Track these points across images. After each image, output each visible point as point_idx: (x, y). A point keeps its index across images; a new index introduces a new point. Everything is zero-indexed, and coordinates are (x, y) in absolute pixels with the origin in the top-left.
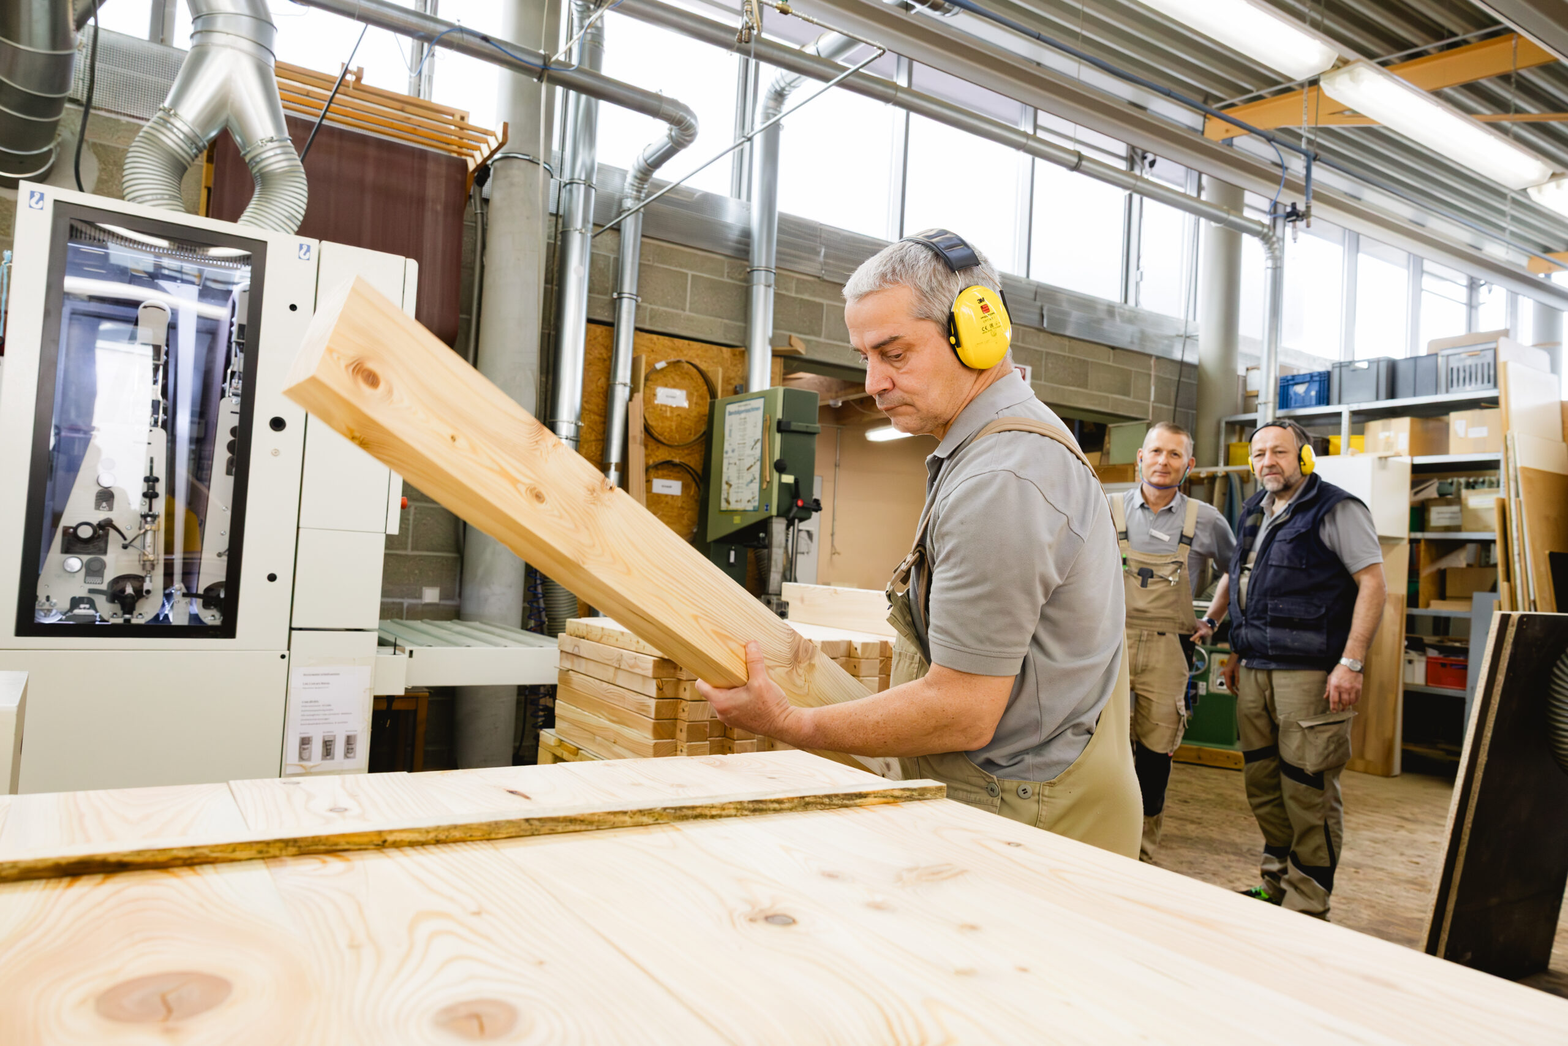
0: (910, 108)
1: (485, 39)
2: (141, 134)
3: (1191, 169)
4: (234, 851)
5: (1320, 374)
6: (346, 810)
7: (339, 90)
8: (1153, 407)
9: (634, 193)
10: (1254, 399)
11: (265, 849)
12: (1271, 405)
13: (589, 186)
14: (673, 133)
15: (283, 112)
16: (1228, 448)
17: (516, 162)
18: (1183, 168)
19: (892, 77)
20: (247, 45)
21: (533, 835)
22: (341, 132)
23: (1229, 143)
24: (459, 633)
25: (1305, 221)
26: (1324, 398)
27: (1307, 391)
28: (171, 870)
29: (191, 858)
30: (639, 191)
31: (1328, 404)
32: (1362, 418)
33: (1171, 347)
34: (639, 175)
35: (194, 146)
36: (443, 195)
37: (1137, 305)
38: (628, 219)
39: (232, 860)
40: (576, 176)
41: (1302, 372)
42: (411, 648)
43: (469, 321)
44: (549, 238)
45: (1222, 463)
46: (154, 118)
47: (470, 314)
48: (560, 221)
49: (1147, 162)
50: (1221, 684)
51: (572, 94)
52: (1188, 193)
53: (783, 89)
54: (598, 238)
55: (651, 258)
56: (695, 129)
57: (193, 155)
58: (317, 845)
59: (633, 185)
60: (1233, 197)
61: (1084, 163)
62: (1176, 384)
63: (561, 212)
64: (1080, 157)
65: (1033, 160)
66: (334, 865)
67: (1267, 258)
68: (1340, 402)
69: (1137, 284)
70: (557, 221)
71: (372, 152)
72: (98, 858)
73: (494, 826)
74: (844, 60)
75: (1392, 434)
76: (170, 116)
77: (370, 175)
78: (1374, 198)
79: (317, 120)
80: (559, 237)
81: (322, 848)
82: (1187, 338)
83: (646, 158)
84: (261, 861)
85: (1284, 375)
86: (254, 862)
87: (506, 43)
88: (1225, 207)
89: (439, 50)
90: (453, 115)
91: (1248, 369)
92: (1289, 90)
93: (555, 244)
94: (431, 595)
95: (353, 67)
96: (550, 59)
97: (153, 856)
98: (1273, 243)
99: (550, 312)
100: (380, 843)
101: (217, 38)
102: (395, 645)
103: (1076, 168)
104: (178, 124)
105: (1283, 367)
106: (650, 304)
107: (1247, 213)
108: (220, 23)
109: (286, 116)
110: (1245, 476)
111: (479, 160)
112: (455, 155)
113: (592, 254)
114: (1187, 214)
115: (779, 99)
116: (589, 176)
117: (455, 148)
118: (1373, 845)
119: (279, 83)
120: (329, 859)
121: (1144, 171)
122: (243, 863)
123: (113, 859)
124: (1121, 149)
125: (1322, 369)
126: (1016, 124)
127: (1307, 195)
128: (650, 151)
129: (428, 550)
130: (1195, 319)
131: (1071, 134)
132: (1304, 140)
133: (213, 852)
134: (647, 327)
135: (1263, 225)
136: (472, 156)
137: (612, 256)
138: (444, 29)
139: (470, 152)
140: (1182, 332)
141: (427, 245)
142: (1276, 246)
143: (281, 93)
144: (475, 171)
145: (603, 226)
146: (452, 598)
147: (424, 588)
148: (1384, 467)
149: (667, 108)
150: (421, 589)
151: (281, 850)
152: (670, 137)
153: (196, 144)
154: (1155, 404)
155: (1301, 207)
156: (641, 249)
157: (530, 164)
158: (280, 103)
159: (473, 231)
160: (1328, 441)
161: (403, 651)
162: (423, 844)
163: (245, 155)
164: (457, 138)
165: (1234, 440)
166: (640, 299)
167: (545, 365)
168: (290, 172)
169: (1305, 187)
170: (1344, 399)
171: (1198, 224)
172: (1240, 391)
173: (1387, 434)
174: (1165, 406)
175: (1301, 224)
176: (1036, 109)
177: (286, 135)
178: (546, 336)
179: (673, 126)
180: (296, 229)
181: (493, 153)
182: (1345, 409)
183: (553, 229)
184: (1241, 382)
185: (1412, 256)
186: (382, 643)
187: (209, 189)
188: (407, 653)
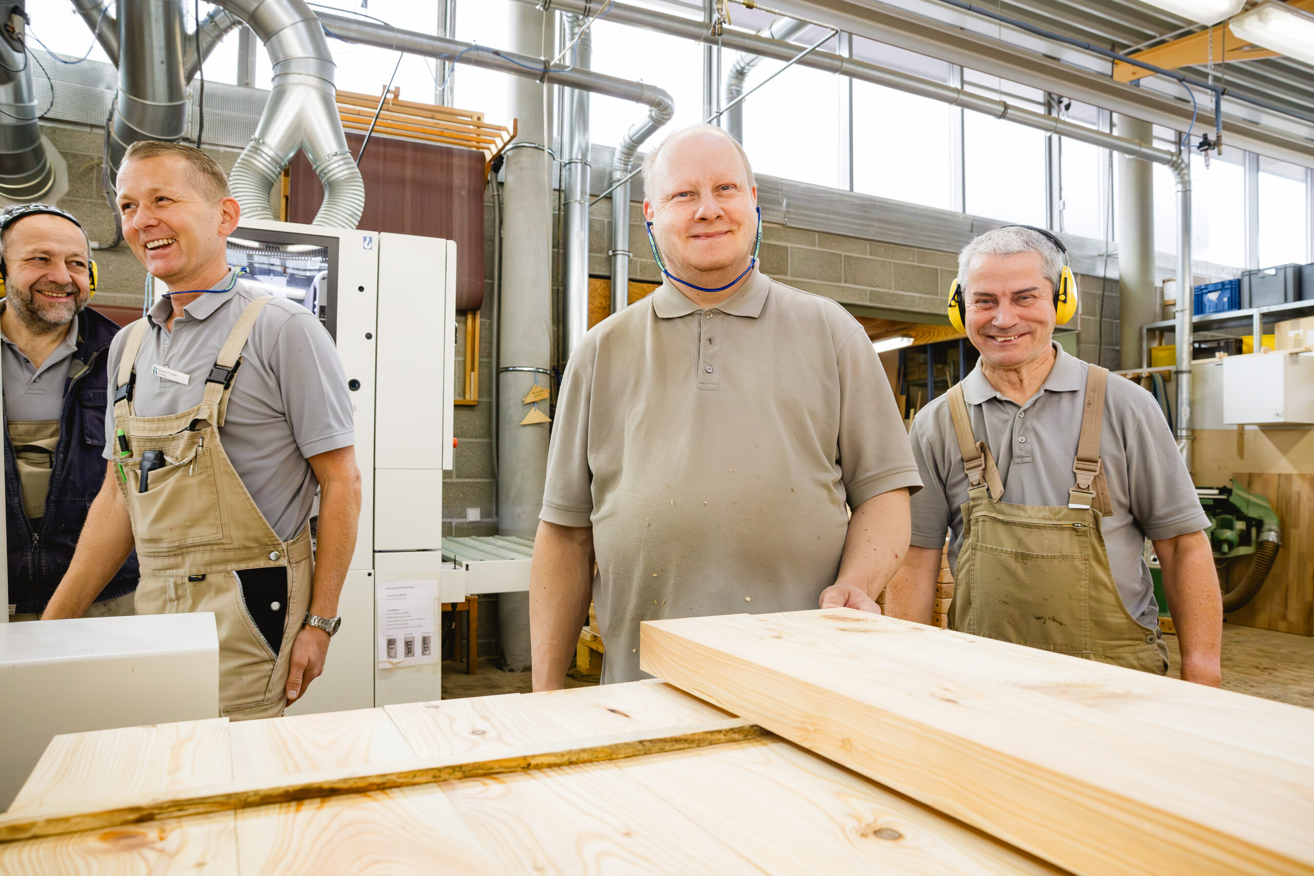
0: (851, 74)
1: (496, 53)
2: (239, 161)
3: (1103, 108)
4: (414, 777)
5: (1231, 282)
6: (484, 732)
7: (383, 108)
8: (1081, 319)
9: (622, 166)
10: (1172, 307)
11: (438, 774)
12: (1187, 312)
13: (585, 164)
14: (653, 114)
15: (343, 131)
16: (1150, 352)
17: (524, 150)
18: (1095, 108)
19: (835, 50)
20: (314, 81)
21: (646, 754)
22: (385, 141)
23: (1136, 83)
24: (502, 547)
25: (1216, 149)
26: (1236, 303)
27: (1220, 298)
28: (369, 793)
29: (384, 783)
30: (626, 164)
31: (1240, 308)
32: (1272, 319)
33: (1094, 265)
34: (626, 151)
35: (278, 166)
36: (466, 183)
37: (1061, 231)
38: (618, 189)
39: (414, 784)
40: (574, 157)
41: (1213, 281)
42: (467, 563)
43: (492, 285)
44: (554, 210)
45: (1145, 366)
46: (248, 147)
47: (492, 278)
48: (563, 195)
49: (1063, 106)
50: (1155, 560)
51: (567, 89)
52: (1101, 130)
53: (743, 68)
54: (594, 206)
55: (638, 219)
56: (672, 109)
57: (277, 173)
58: (477, 769)
59: (620, 159)
60: (1142, 131)
61: (1009, 111)
62: (1101, 297)
63: (563, 188)
64: (1006, 106)
65: (963, 111)
66: (493, 788)
67: (1177, 183)
68: (1251, 306)
69: (1061, 212)
70: (560, 195)
71: (409, 153)
72: (316, 786)
73: (614, 748)
74: (795, 40)
75: (1301, 331)
76: (260, 144)
77: (409, 172)
78: (1272, 122)
79: (367, 134)
80: (562, 207)
81: (481, 771)
82: (1108, 257)
83: (631, 136)
84: (435, 784)
85: (1197, 285)
86: (430, 785)
87: (514, 55)
88: (1137, 141)
89: (457, 65)
90: (471, 117)
91: (1164, 282)
92: (1190, 33)
93: (559, 214)
94: (474, 515)
95: (392, 88)
96: (549, 63)
97: (355, 783)
98: (1182, 169)
99: (558, 270)
100: (525, 766)
101: (293, 79)
102: (455, 561)
103: (1003, 116)
104: (266, 150)
105: (1195, 278)
106: (640, 258)
107: (1156, 144)
108: (293, 67)
109: (346, 133)
110: (1167, 375)
111: (495, 151)
112: (474, 149)
113: (590, 220)
114: (1101, 148)
115: (740, 77)
116: (584, 155)
117: (474, 143)
118: (1302, 697)
119: (339, 107)
120: (488, 781)
121: (1061, 114)
122: (422, 786)
123: (326, 786)
124: (1039, 96)
125: (1231, 278)
126: (946, 81)
127: (1217, 126)
128: (634, 130)
129: (469, 477)
130: (1113, 240)
131: (997, 87)
132: (1210, 77)
133: (399, 778)
134: (638, 277)
135: (1172, 154)
136: (489, 149)
137: (606, 221)
138: (463, 49)
139: (486, 145)
140: (1103, 251)
141: (456, 224)
142: (1185, 171)
143: (341, 116)
144: (491, 161)
145: (598, 196)
146: (491, 517)
147: (468, 509)
148: (1295, 362)
149: (648, 94)
150: (465, 510)
151: (450, 774)
152: (651, 117)
153: (280, 164)
154: (1083, 317)
155: (1212, 137)
156: (631, 212)
157: (536, 151)
158: (341, 123)
159: (492, 210)
160: (1241, 341)
161: (461, 565)
162: (559, 765)
163: (316, 169)
164: (475, 135)
165: (1155, 344)
166: (631, 255)
167: (556, 317)
168: (350, 179)
169: (1215, 119)
170: (1254, 304)
171: (1111, 156)
172: (1158, 301)
173: (1296, 332)
174: (1091, 318)
175: (1213, 153)
176: (962, 67)
177: (347, 149)
178: (556, 292)
179: (652, 108)
180: (357, 224)
181: (505, 145)
182: (1255, 312)
183: (557, 202)
184: (1158, 293)
185: (1309, 171)
186: (445, 560)
187: (287, 198)
188: (464, 567)
